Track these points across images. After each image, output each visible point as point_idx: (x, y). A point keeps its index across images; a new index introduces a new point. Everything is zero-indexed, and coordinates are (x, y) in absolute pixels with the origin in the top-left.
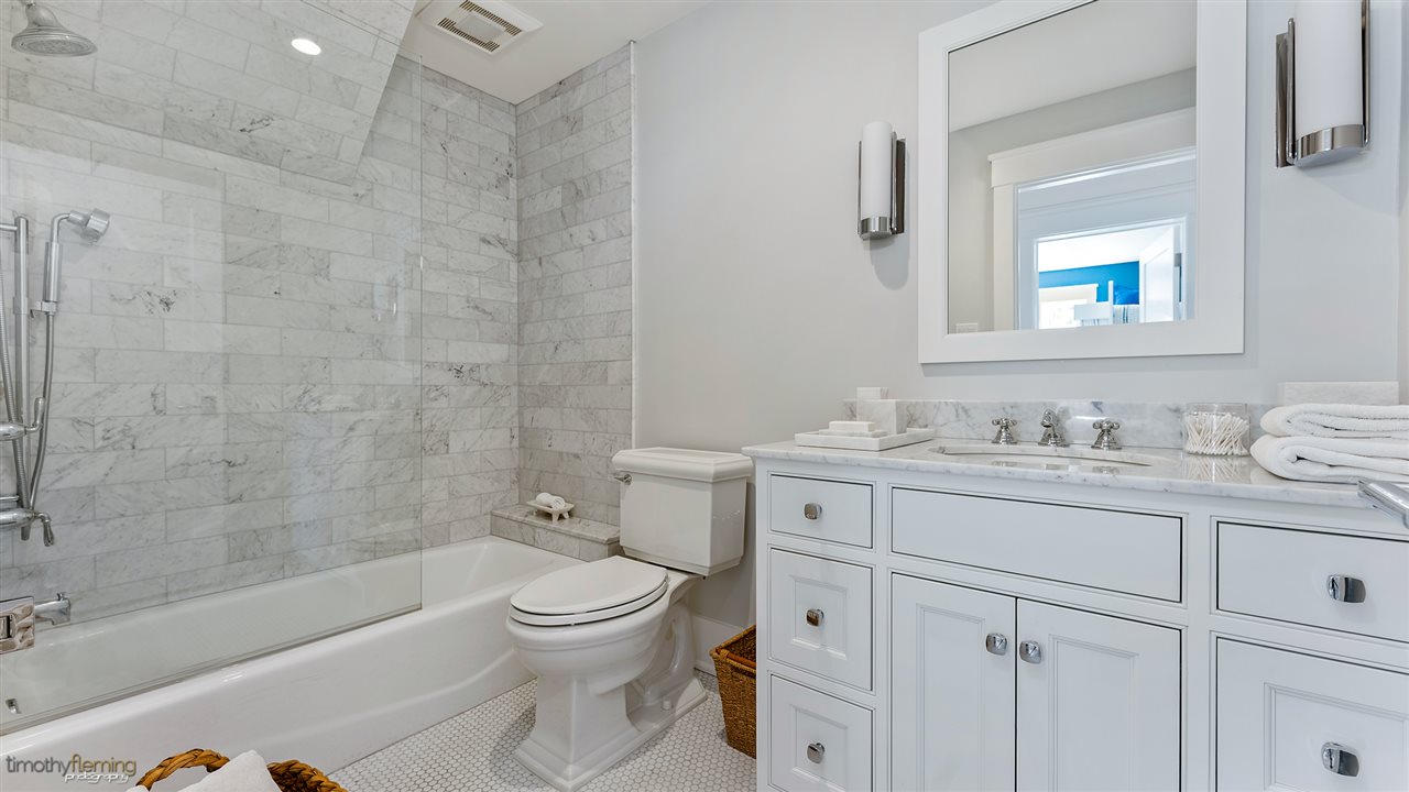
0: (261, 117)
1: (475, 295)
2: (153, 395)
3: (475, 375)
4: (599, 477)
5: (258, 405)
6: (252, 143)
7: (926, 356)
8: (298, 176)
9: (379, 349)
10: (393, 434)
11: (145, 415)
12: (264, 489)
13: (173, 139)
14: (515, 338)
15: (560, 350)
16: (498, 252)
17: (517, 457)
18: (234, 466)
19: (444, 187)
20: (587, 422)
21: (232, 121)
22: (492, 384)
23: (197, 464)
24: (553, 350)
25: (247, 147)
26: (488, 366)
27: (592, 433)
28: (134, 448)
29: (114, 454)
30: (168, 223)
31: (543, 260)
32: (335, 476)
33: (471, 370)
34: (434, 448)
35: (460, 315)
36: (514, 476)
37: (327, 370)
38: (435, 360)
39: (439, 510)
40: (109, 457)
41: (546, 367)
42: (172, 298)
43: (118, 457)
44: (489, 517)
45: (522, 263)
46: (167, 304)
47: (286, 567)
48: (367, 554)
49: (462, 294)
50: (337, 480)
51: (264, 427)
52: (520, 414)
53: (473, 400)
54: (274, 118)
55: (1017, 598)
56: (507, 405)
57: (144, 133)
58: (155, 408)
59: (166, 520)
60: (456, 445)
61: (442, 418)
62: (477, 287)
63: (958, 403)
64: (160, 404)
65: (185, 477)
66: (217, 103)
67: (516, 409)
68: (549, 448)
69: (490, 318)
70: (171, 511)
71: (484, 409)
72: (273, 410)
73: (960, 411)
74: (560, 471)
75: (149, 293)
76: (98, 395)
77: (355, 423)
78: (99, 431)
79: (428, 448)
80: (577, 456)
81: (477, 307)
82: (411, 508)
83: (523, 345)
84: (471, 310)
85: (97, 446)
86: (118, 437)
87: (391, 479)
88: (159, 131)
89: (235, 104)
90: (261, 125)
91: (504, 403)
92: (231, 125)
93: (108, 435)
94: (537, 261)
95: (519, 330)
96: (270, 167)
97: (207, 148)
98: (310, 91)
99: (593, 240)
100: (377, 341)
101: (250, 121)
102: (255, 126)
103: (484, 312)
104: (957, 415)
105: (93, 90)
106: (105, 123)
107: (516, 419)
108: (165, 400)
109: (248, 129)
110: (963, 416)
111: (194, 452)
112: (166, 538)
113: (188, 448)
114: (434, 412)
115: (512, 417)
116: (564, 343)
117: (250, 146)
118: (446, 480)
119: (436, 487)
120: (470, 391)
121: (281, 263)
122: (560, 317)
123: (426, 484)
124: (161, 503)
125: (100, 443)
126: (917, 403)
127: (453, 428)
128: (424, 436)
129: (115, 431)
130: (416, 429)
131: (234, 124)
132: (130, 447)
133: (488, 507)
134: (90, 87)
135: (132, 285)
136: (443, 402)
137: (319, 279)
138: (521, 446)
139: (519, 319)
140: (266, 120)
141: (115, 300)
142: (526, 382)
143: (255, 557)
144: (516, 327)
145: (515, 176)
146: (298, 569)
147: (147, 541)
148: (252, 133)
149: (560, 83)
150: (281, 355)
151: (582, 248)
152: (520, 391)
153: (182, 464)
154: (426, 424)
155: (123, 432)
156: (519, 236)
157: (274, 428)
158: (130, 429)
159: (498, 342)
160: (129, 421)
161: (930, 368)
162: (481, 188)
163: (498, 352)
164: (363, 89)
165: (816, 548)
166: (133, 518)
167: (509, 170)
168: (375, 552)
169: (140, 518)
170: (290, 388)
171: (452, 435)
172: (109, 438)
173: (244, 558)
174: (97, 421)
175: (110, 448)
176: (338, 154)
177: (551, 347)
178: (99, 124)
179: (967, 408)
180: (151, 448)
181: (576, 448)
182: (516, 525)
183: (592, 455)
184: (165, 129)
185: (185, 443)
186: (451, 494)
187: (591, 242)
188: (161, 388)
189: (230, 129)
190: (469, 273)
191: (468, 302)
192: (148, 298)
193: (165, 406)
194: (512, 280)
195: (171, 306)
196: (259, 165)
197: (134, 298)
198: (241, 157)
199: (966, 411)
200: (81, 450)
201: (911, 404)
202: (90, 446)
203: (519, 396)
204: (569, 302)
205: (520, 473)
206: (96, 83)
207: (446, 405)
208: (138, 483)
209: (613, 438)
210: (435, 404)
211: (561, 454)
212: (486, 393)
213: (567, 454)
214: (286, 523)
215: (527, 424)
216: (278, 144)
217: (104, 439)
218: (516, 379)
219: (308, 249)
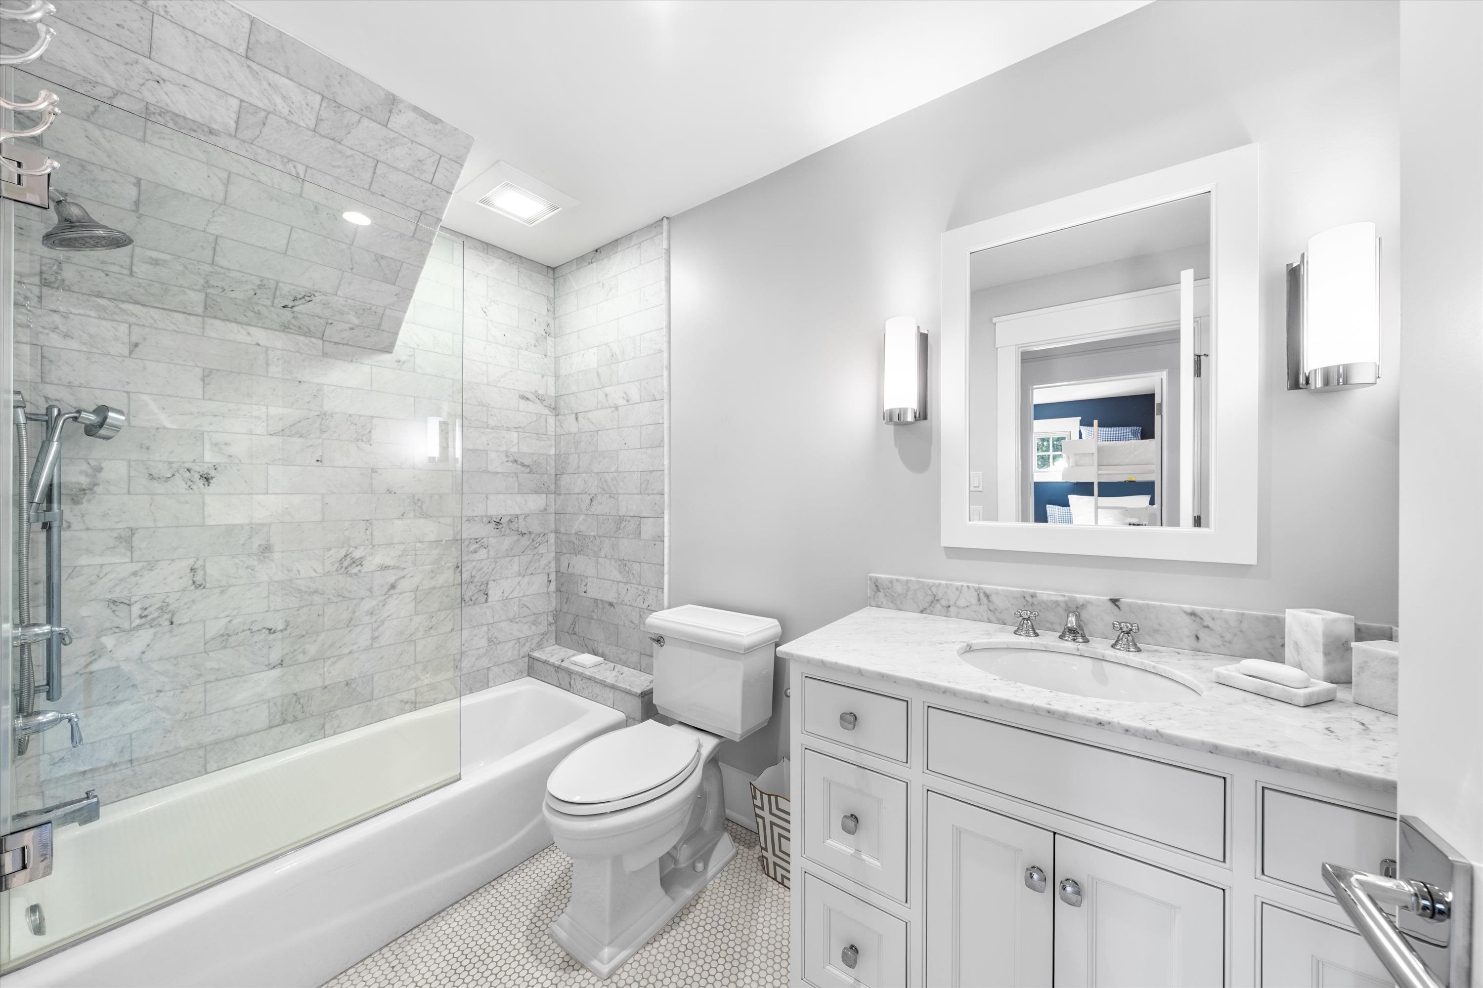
0: (303, 294)
1: (514, 449)
2: (191, 569)
3: (514, 526)
4: (633, 626)
5: (299, 571)
6: (294, 317)
7: (948, 540)
8: (341, 346)
9: (421, 507)
10: (434, 588)
11: (184, 590)
12: (304, 653)
13: (215, 317)
14: (553, 487)
15: (594, 503)
16: (538, 408)
17: (554, 601)
18: (275, 632)
19: (485, 348)
20: (621, 573)
21: (274, 298)
22: (530, 532)
23: (237, 634)
24: (588, 501)
25: (289, 322)
26: (526, 516)
27: (626, 583)
28: (172, 623)
29: (152, 630)
30: (209, 399)
31: (580, 416)
32: (377, 633)
33: (510, 521)
34: (473, 599)
35: (499, 470)
36: (551, 619)
37: (369, 532)
38: (475, 514)
39: (479, 657)
40: (146, 635)
41: (582, 517)
42: (213, 473)
43: (155, 634)
44: (526, 659)
45: (559, 417)
46: (207, 479)
47: (327, 727)
48: (407, 706)
49: (501, 449)
50: (377, 637)
51: (306, 592)
52: (557, 560)
53: (512, 548)
54: (316, 294)
55: (1055, 833)
56: (543, 551)
57: (185, 313)
58: (194, 582)
59: (205, 691)
60: (495, 594)
61: (480, 570)
62: (516, 441)
63: (979, 588)
64: (199, 578)
65: (225, 648)
66: (259, 283)
67: (553, 554)
68: (584, 594)
69: (528, 470)
70: (210, 682)
71: (522, 557)
72: (313, 574)
73: (982, 596)
74: (595, 617)
75: (189, 470)
76: (135, 574)
77: (396, 581)
78: (136, 610)
79: (467, 599)
80: (611, 605)
81: (516, 461)
82: (451, 658)
83: (560, 494)
84: (510, 464)
85: (134, 625)
86: (156, 615)
87: (432, 631)
88: (200, 310)
89: (277, 283)
90: (303, 301)
91: (542, 549)
92: (273, 302)
93: (146, 613)
94: (574, 415)
95: (556, 480)
96: (313, 340)
97: (249, 325)
98: (352, 269)
99: (628, 401)
100: (419, 500)
101: (292, 298)
102: (297, 303)
103: (523, 465)
104: (979, 599)
105: (131, 274)
106: (143, 305)
107: (553, 564)
108: (204, 575)
109: (290, 305)
110: (984, 600)
111: (235, 622)
112: (205, 709)
113: (228, 619)
114: (474, 563)
115: (550, 562)
116: (599, 496)
117: (293, 321)
118: (485, 628)
119: (475, 636)
120: (507, 542)
121: (323, 432)
122: (595, 471)
123: (465, 633)
124: (200, 675)
125: (137, 622)
126: (940, 584)
127: (492, 578)
128: (464, 587)
129: (152, 609)
130: (456, 582)
131: (276, 301)
132: (168, 623)
133: (526, 649)
134: (127, 272)
135: (170, 463)
136: (483, 553)
137: (361, 444)
138: (558, 590)
139: (556, 469)
140: (308, 297)
141: (153, 478)
142: (563, 530)
143: (296, 719)
144: (553, 477)
145: (552, 334)
146: (339, 727)
147: (185, 714)
148: (295, 309)
149: (596, 251)
150: (322, 521)
151: (617, 408)
152: (557, 538)
153: (222, 635)
154: (466, 576)
155: (161, 608)
156: (556, 391)
157: (316, 592)
158: (168, 605)
159: (536, 492)
160: (168, 597)
161: (954, 552)
162: (520, 348)
163: (535, 503)
164: (405, 265)
165: (851, 755)
166: (172, 693)
167: (547, 330)
168: (416, 703)
169: (178, 692)
170: (331, 553)
171: (492, 585)
172: (146, 616)
173: (284, 722)
174: (134, 599)
175: (148, 626)
176: (380, 325)
177: (588, 499)
178: (138, 307)
179: (988, 593)
180: (190, 621)
181: (611, 597)
182: (553, 670)
183: (626, 605)
184: (206, 308)
185: (226, 613)
186: (490, 640)
187: (625, 403)
188: (200, 562)
189: (272, 306)
190: (508, 429)
191: (507, 456)
192: (187, 475)
193: (204, 579)
194: (549, 433)
195: (211, 481)
196: (302, 338)
197: (173, 475)
198: (283, 331)
199: (987, 596)
200: (117, 630)
201: (934, 584)
202: (126, 626)
203: (556, 543)
204: (605, 458)
205: (557, 615)
206: (134, 269)
207: (485, 556)
208: (176, 658)
209: (646, 590)
210: (476, 556)
211: (596, 600)
212: (525, 541)
213: (602, 601)
214: (327, 683)
215: (563, 569)
216: (320, 318)
217: (141, 617)
218: (553, 526)
219: (350, 415)
